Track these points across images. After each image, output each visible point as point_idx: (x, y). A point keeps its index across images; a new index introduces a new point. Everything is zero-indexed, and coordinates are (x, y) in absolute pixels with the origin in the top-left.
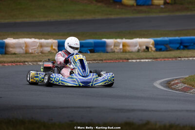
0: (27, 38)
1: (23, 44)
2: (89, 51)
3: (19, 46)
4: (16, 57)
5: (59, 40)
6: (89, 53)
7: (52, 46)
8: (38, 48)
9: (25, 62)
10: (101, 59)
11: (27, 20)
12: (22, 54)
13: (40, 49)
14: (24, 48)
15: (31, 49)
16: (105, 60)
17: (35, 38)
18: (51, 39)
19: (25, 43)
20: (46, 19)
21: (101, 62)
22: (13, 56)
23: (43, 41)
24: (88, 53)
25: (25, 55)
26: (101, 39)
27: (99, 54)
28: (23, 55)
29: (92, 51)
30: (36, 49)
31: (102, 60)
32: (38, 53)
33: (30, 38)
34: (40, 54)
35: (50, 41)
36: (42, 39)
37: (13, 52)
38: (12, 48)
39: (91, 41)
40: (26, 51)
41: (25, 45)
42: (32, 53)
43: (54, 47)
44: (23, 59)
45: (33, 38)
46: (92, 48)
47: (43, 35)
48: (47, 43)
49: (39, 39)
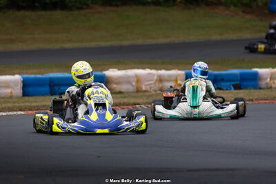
0: (138, 68)
1: (133, 77)
2: (232, 88)
3: (127, 80)
4: (122, 97)
5: (187, 71)
6: (233, 91)
7: (176, 81)
8: (155, 83)
9: (135, 104)
10: (251, 98)
11: (140, 42)
12: (132, 92)
13: (158, 85)
14: (134, 84)
15: (146, 85)
16: (257, 99)
17: (151, 69)
18: (174, 69)
19: (136, 76)
20: (168, 40)
21: (250, 102)
22: (119, 96)
23: (163, 72)
24: (230, 89)
25: (136, 94)
26: (251, 68)
27: (247, 91)
28: (134, 94)
29: (237, 87)
30: (152, 85)
31: (252, 100)
32: (155, 91)
33: (144, 68)
34: (159, 92)
35: (173, 72)
36: (161, 69)
37: (118, 90)
38: (116, 83)
39: (236, 71)
40: (137, 88)
41: (135, 80)
42: (146, 91)
43: (179, 82)
44: (132, 101)
45: (148, 68)
46: (238, 83)
47: (163, 63)
48: (169, 76)
49: (157, 69)
